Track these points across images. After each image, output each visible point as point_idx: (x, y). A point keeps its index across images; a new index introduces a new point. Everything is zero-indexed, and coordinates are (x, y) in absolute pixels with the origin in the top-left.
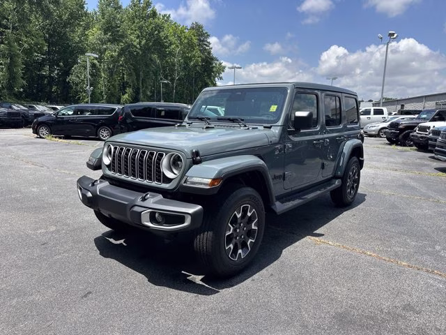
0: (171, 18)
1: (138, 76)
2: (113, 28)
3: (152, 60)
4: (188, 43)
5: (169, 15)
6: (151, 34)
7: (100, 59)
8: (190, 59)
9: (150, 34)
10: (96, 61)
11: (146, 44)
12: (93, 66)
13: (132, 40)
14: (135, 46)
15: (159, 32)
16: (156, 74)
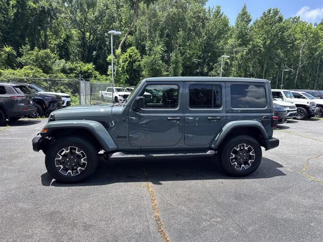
0: (300, 19)
1: (263, 67)
2: (243, 36)
3: (277, 55)
4: (313, 37)
5: (299, 17)
6: (276, 35)
7: (232, 59)
8: (316, 50)
9: (274, 36)
10: (228, 61)
11: (271, 43)
12: (226, 63)
13: (257, 42)
14: (259, 46)
15: (283, 32)
16: (279, 64)
